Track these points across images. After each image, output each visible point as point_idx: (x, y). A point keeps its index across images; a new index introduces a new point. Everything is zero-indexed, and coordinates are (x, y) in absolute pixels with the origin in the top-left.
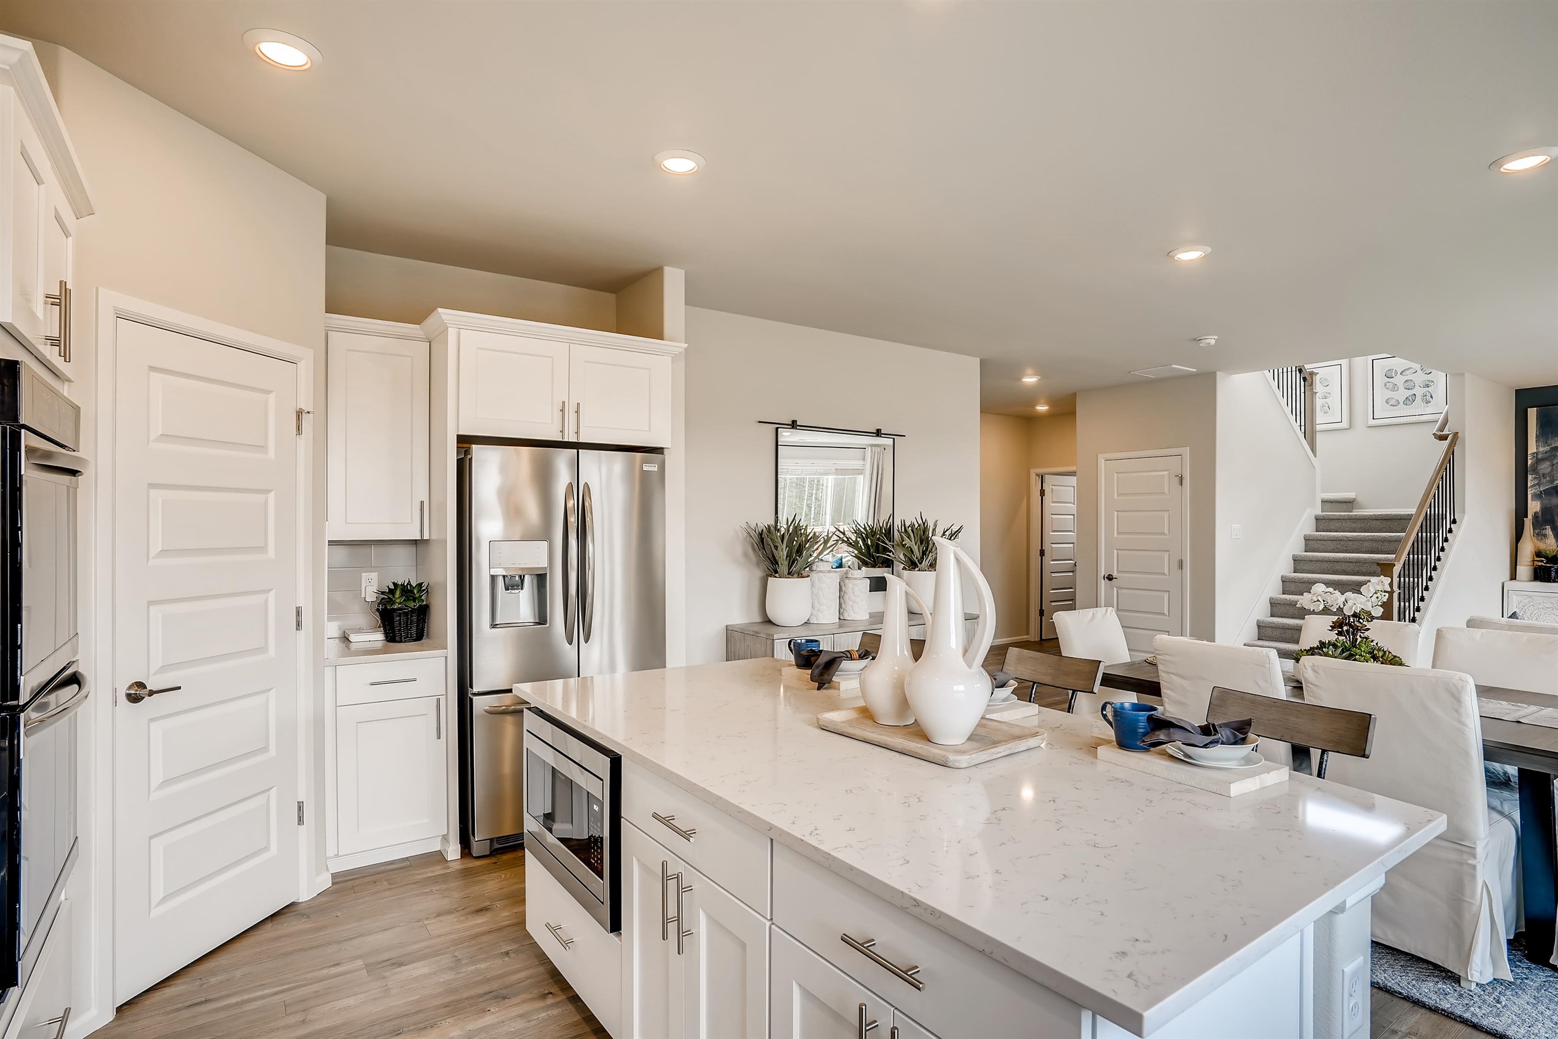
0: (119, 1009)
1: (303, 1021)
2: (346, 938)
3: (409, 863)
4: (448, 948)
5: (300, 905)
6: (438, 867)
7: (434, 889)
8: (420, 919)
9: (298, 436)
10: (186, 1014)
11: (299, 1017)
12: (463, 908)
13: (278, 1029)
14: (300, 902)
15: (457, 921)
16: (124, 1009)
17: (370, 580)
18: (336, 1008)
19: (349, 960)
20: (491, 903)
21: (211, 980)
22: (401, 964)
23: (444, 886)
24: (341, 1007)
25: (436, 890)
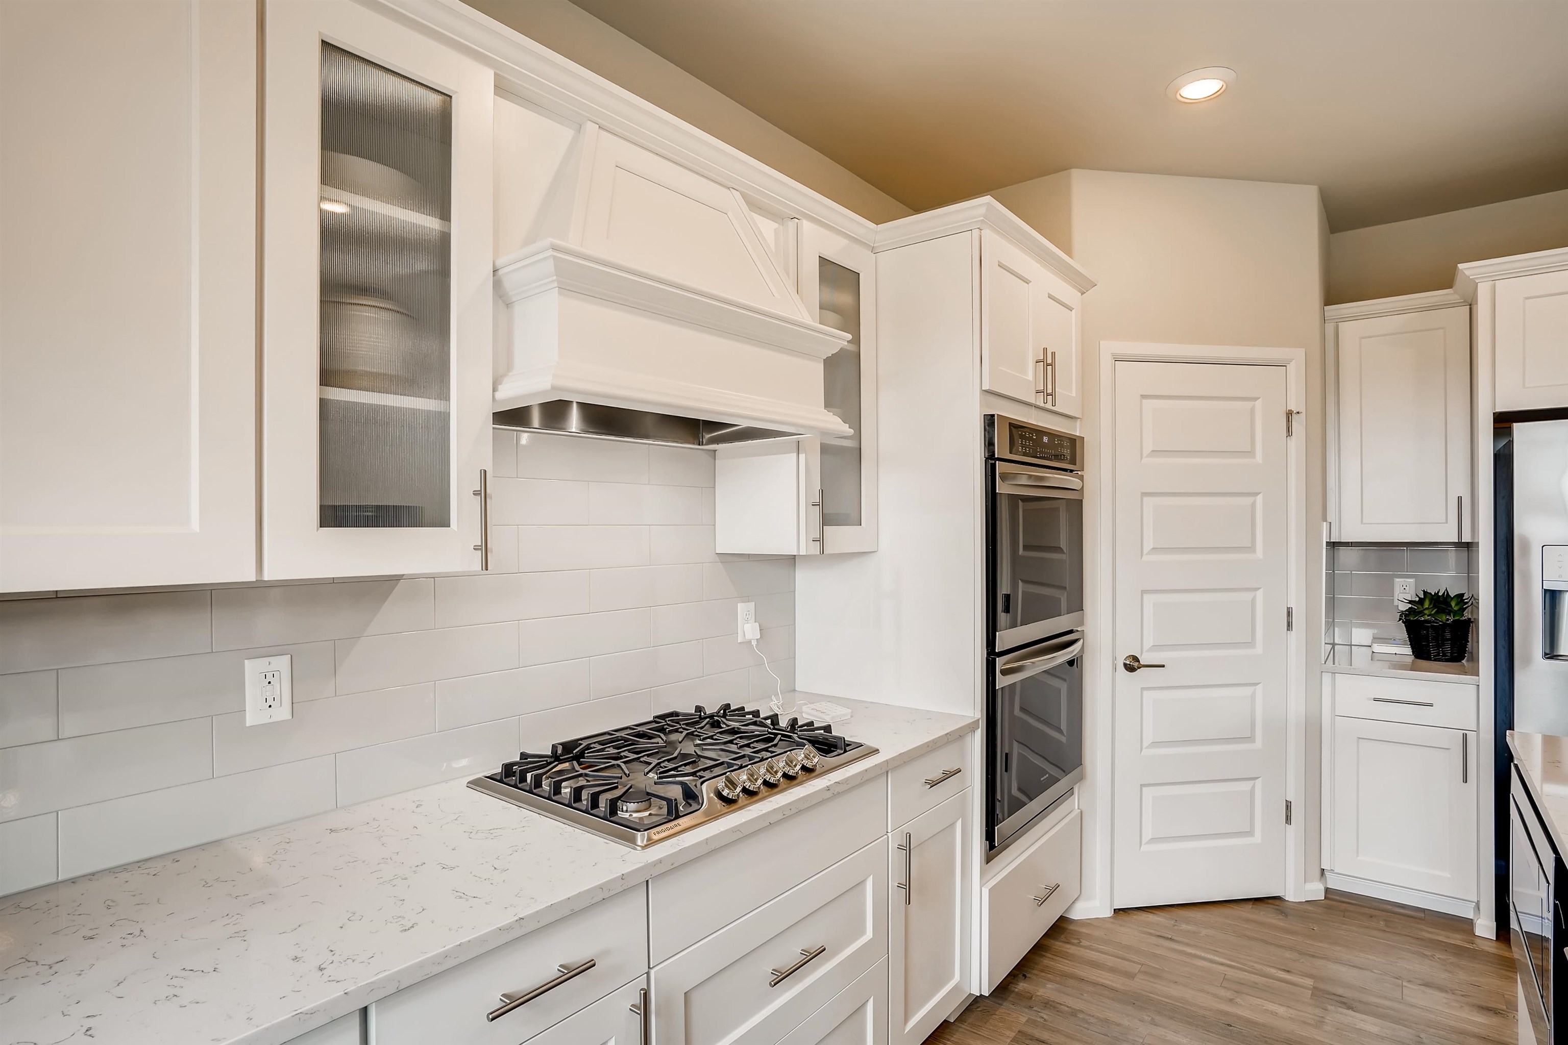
0: (1119, 912)
1: (1231, 1000)
2: (1309, 953)
3: (1423, 915)
4: (1416, 1024)
5: (1286, 903)
6: (1458, 936)
7: (1438, 955)
8: (1400, 977)
9: (1289, 437)
10: (1154, 940)
11: (1229, 994)
12: (1463, 993)
13: (1208, 993)
14: (1287, 899)
15: (1446, 1003)
16: (1120, 914)
17: (1405, 587)
18: (1264, 1008)
19: (1300, 973)
20: (1507, 1008)
21: (1182, 925)
22: (1350, 1008)
23: (1453, 959)
24: (1269, 1009)
25: (1438, 958)
